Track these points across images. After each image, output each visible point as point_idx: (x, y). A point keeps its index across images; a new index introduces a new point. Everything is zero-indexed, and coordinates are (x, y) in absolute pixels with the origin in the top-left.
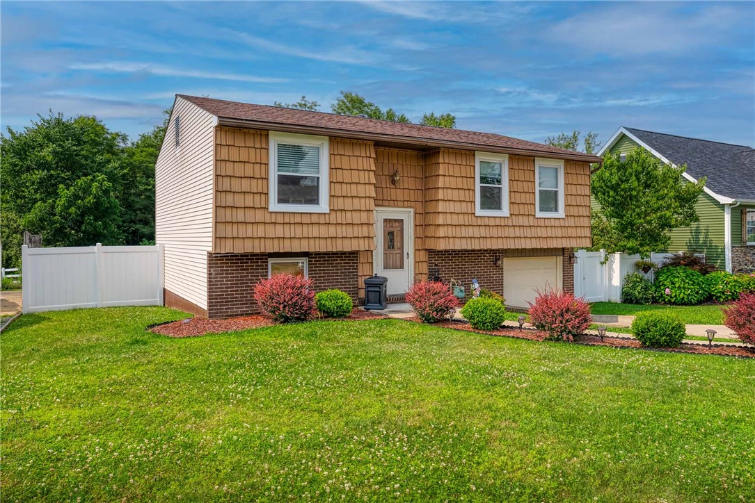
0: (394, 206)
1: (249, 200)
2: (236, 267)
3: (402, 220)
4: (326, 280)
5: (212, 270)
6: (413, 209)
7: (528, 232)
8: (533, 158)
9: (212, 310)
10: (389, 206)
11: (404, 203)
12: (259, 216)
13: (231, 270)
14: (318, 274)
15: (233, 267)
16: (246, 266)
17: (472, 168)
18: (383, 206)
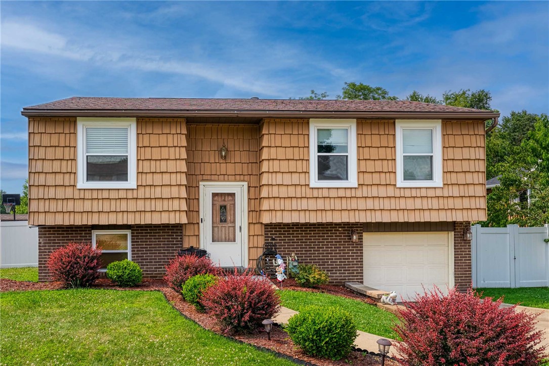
0: (224, 181)
1: (59, 180)
2: (62, 237)
3: (234, 194)
4: (148, 250)
5: (41, 240)
6: (246, 183)
7: (387, 204)
8: (392, 121)
9: (41, 273)
10: (218, 180)
11: (237, 177)
12: (69, 193)
13: (58, 240)
14: (140, 245)
15: (60, 237)
16: (71, 237)
17: (306, 136)
18: (211, 180)
